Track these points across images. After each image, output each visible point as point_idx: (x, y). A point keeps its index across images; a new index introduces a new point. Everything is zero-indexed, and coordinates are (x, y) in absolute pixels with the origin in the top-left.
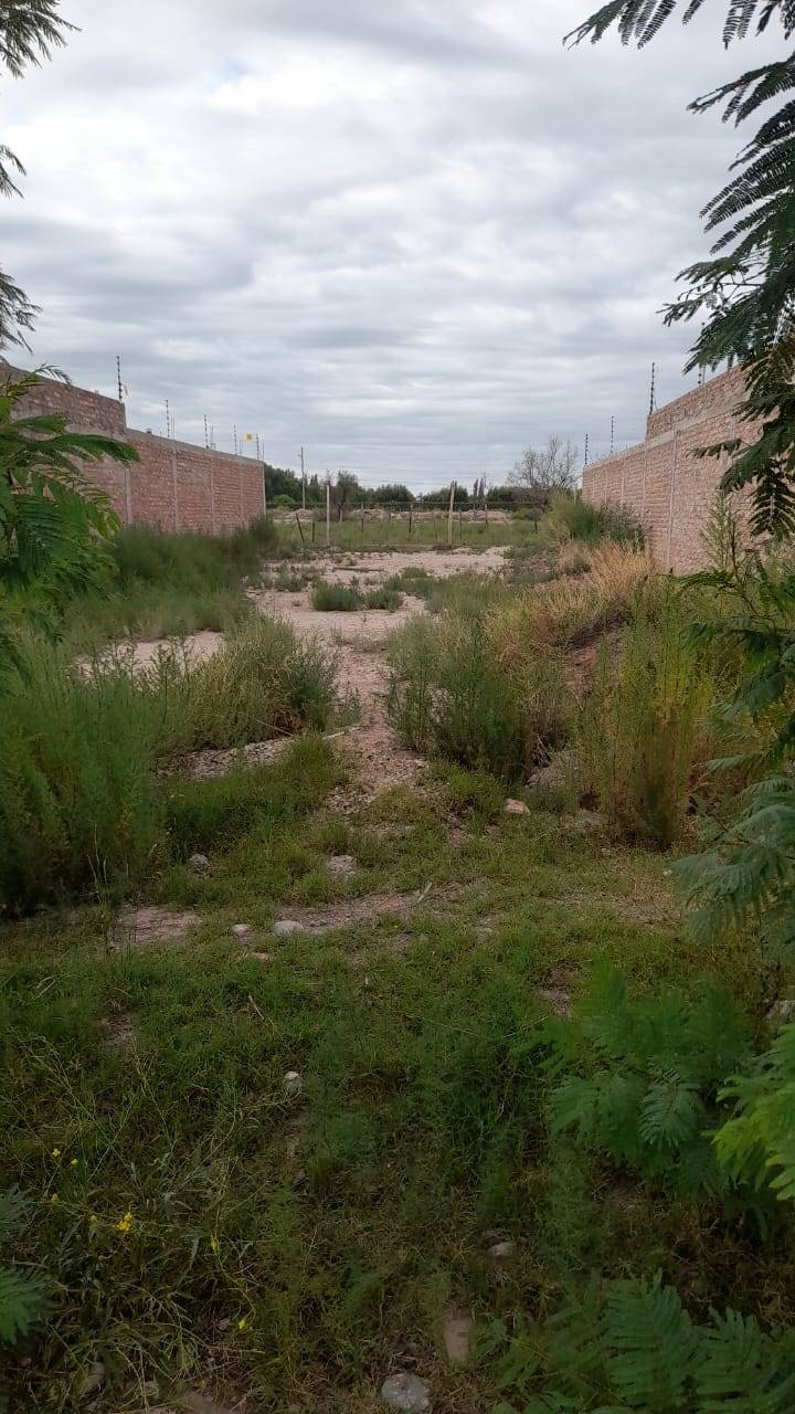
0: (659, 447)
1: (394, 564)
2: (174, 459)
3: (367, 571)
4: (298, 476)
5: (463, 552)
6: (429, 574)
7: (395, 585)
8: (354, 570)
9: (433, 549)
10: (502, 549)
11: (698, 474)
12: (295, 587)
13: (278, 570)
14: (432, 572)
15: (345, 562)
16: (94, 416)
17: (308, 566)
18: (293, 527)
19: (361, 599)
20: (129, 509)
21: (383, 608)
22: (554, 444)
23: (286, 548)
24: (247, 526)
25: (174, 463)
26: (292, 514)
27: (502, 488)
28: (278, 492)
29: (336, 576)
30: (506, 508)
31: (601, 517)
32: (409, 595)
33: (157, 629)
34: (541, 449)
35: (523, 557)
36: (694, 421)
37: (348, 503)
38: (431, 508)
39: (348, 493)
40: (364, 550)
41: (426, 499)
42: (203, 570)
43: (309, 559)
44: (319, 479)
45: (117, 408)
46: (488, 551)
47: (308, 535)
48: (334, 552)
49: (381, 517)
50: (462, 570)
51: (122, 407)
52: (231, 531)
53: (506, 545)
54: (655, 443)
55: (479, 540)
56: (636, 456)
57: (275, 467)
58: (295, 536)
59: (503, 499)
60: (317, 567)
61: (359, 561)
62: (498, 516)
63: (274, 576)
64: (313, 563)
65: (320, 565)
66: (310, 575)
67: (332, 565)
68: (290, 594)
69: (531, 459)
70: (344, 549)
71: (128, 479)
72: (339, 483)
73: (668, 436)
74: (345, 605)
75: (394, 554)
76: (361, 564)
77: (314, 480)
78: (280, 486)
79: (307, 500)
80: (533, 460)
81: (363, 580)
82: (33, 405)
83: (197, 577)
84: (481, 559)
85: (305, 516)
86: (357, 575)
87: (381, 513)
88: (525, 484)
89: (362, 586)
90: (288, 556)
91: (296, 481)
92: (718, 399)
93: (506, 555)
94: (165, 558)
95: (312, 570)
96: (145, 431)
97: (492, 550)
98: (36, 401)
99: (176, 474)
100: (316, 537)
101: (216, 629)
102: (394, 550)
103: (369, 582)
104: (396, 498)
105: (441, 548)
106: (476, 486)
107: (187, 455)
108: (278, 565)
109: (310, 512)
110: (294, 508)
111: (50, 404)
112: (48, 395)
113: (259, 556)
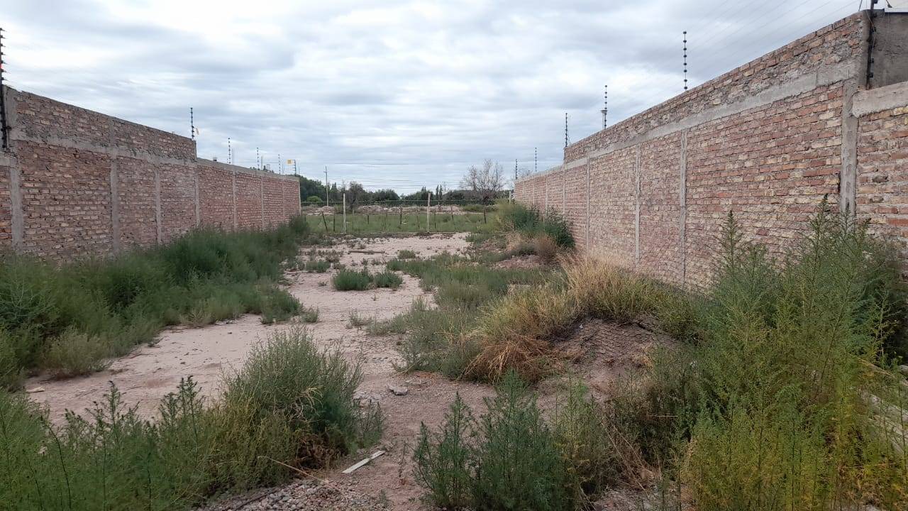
0: (576, 168)
1: (392, 248)
2: (234, 178)
3: (372, 253)
4: (324, 184)
5: (438, 237)
6: (417, 255)
7: (394, 266)
8: (365, 253)
9: (417, 235)
10: (464, 235)
11: (609, 187)
12: (321, 269)
13: (309, 254)
14: (418, 253)
15: (357, 246)
16: (171, 150)
17: (331, 250)
18: (320, 219)
19: (371, 279)
20: (198, 216)
21: (387, 286)
22: (488, 164)
23: (315, 237)
24: (288, 221)
25: (234, 182)
26: (320, 209)
27: (455, 191)
28: (310, 195)
29: (351, 259)
30: (459, 204)
31: (531, 214)
32: (405, 274)
33: (208, 317)
34: (480, 167)
35: (480, 241)
36: (603, 152)
37: (357, 201)
38: (411, 205)
39: (356, 196)
40: (369, 236)
41: (407, 198)
42: (251, 260)
43: (331, 245)
44: (337, 186)
45: (190, 144)
46: (454, 236)
47: (330, 225)
48: (348, 239)
49: (379, 210)
50: (440, 252)
51: (194, 143)
52: (275, 226)
53: (465, 231)
54: (571, 165)
55: (447, 227)
56: (556, 174)
57: (309, 179)
58: (321, 226)
59: (456, 198)
60: (337, 251)
61: (367, 245)
62: (455, 210)
63: (306, 258)
64: (334, 248)
65: (339, 249)
66: (332, 258)
67: (348, 250)
68: (318, 275)
69: (474, 173)
70: (356, 236)
71: (197, 194)
72: (351, 189)
73: (582, 162)
74: (359, 286)
75: (391, 239)
76: (369, 247)
77: (334, 186)
78: (311, 191)
79: (329, 200)
80: (475, 174)
81: (370, 262)
82: (120, 143)
83: (246, 267)
84: (450, 242)
85: (328, 211)
86: (367, 257)
87: (379, 208)
88: (470, 188)
89: (370, 267)
90: (316, 243)
91: (323, 187)
92: (623, 136)
93: (468, 239)
94: (221, 253)
95: (334, 253)
96: (212, 160)
97: (457, 235)
98: (122, 140)
99: (235, 189)
100: (336, 227)
101: (257, 313)
102: (390, 236)
103: (375, 263)
104: (388, 198)
105: (422, 234)
106: (437, 189)
107: (244, 176)
108: (309, 250)
109: (331, 208)
110: (321, 205)
111: (134, 142)
112: (134, 135)
113: (295, 244)
